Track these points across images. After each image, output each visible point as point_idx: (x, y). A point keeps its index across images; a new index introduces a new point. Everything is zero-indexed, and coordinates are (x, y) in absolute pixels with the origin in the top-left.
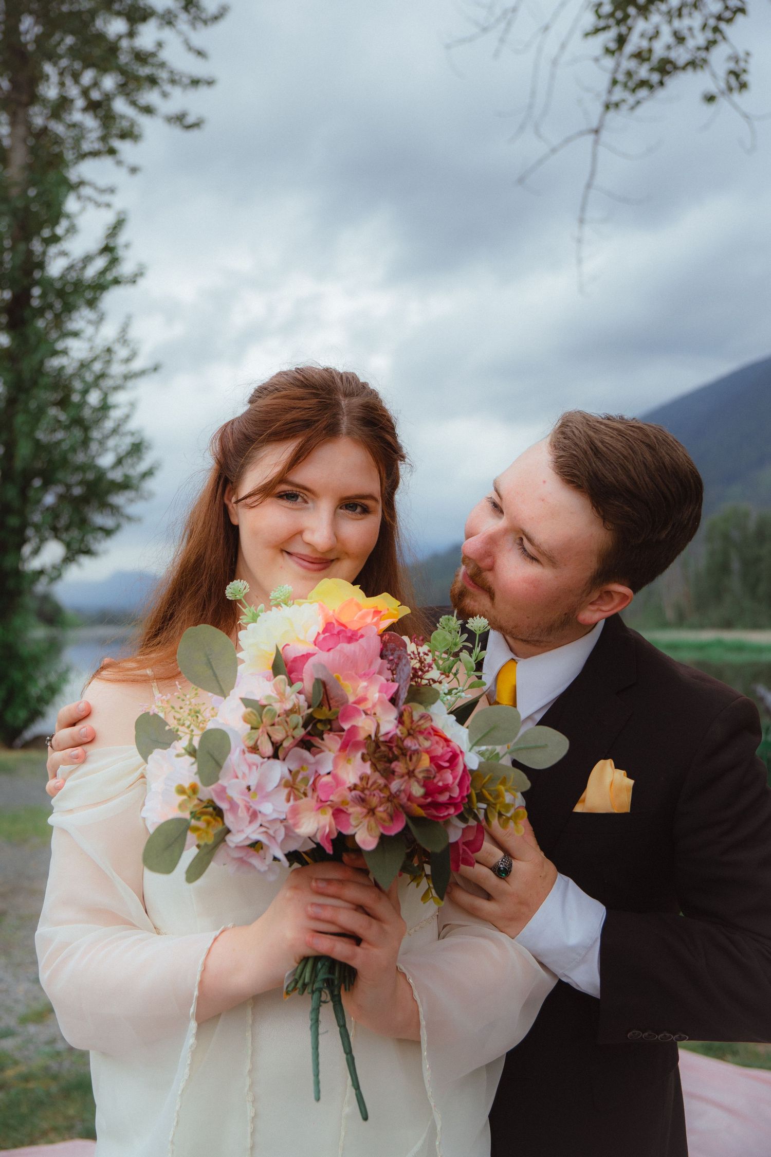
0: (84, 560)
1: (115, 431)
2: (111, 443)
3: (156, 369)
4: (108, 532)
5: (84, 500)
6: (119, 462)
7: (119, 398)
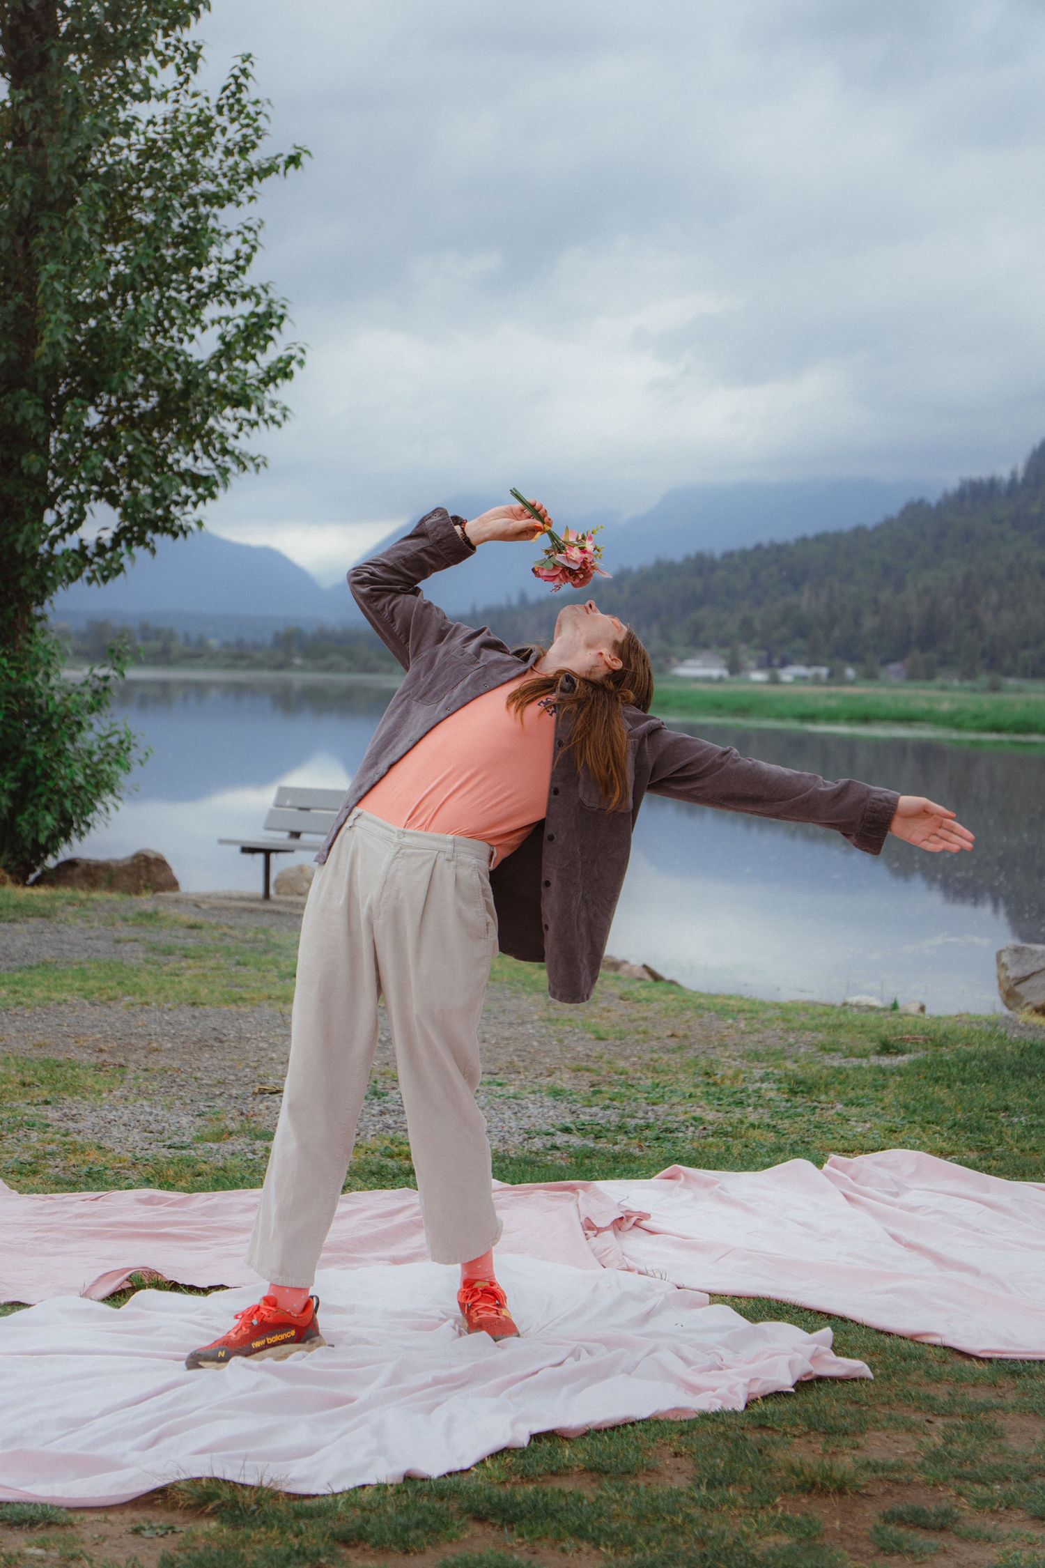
0: (161, 541)
1: (217, 286)
2: (211, 311)
3: (294, 160)
4: (205, 486)
5: (159, 419)
6: (227, 351)
7: (227, 218)
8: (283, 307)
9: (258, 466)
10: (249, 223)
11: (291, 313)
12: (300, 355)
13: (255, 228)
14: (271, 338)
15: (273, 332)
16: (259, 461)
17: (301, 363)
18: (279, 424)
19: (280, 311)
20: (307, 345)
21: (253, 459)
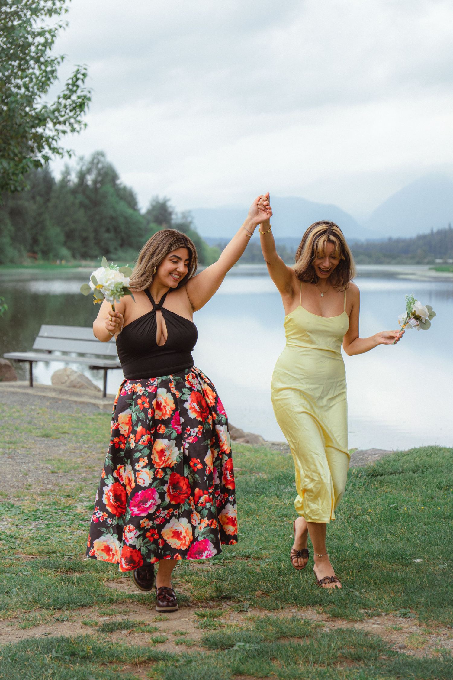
8: (85, 69)
9: (70, 156)
10: (61, 23)
11: (89, 72)
12: (88, 95)
13: (64, 25)
14: (78, 86)
15: (79, 83)
16: (71, 153)
17: (89, 99)
18: (78, 132)
19: (83, 71)
20: (92, 89)
21: (68, 152)
